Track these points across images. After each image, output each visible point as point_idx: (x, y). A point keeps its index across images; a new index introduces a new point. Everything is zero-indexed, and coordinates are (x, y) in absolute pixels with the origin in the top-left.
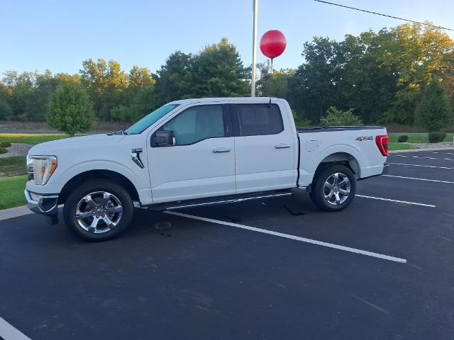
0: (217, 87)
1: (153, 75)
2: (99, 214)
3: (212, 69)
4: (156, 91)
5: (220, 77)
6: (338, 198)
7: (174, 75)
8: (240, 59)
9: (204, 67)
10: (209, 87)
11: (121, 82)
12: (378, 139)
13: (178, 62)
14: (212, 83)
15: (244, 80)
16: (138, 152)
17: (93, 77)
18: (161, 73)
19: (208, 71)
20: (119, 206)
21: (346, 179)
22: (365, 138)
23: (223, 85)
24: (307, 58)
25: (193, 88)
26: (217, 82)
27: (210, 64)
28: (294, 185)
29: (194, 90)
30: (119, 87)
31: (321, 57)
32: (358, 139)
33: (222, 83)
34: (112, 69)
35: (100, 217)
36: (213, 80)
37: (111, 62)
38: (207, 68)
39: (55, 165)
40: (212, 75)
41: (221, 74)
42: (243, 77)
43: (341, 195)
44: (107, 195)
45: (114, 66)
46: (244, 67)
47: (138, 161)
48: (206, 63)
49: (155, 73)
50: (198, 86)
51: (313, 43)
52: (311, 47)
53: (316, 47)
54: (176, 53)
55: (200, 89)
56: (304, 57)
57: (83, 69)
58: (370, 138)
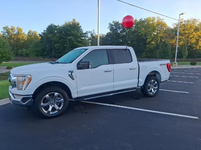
0: (72, 41)
1: (40, 34)
2: (52, 104)
3: (69, 33)
4: (41, 42)
5: (73, 36)
6: (153, 91)
7: (51, 34)
8: (81, 29)
9: (65, 31)
10: (68, 41)
11: (23, 37)
12: (167, 64)
13: (52, 29)
14: (69, 39)
15: (84, 38)
16: (72, 72)
17: (8, 35)
18: (44, 33)
19: (67, 33)
20: (62, 100)
21: (156, 82)
22: (163, 64)
23: (74, 40)
24: (111, 30)
25: (60, 41)
26: (72, 39)
27: (68, 30)
29: (60, 42)
30: (22, 40)
31: (116, 29)
32: (161, 65)
33: (74, 39)
34: (18, 31)
35: (53, 106)
36: (70, 37)
37: (17, 28)
38: (67, 32)
39: (30, 80)
40: (69, 35)
41: (73, 35)
42: (83, 37)
43: (154, 89)
44: (56, 94)
45: (20, 30)
46: (84, 32)
47: (71, 77)
48: (65, 30)
49: (41, 33)
50: (62, 40)
51: (113, 23)
52: (112, 25)
53: (114, 25)
54: (51, 25)
55: (63, 41)
56: (109, 29)
57: (3, 31)
58: (165, 64)
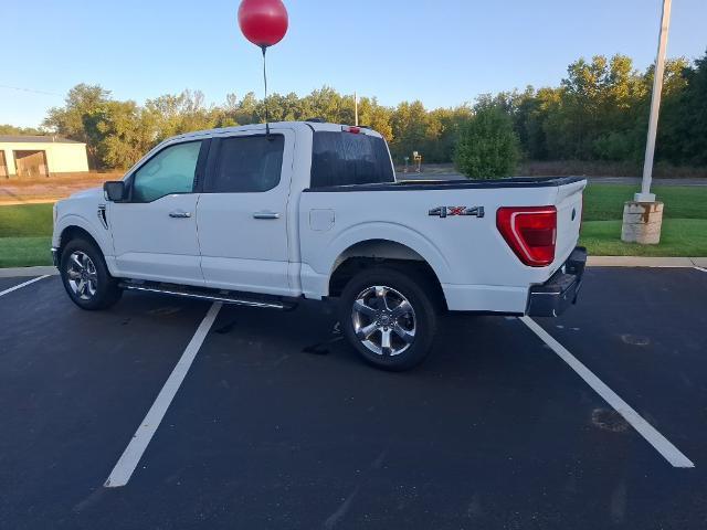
1: (685, 70)
4: (684, 101)
6: (386, 342)
12: (503, 215)
17: (580, 89)
18: (703, 64)
21: (404, 304)
22: (456, 211)
28: (295, 292)
30: (625, 100)
32: (433, 213)
34: (614, 70)
37: (615, 59)
45: (621, 64)
47: (102, 220)
57: (567, 77)
58: (478, 212)
